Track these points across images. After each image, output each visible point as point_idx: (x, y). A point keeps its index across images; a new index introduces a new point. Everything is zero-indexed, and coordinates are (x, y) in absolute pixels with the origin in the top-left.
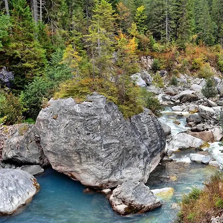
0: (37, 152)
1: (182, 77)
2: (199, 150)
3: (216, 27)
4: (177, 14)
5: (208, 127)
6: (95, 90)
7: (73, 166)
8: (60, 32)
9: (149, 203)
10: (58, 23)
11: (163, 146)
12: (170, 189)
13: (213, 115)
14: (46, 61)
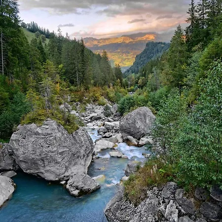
0: (11, 162)
1: (89, 105)
2: (113, 149)
3: (104, 75)
4: (83, 69)
5: (112, 134)
6: (48, 117)
7: (39, 169)
8: (16, 81)
9: (93, 187)
10: (14, 76)
11: (92, 149)
12: (103, 175)
13: (114, 127)
14: (8, 101)
